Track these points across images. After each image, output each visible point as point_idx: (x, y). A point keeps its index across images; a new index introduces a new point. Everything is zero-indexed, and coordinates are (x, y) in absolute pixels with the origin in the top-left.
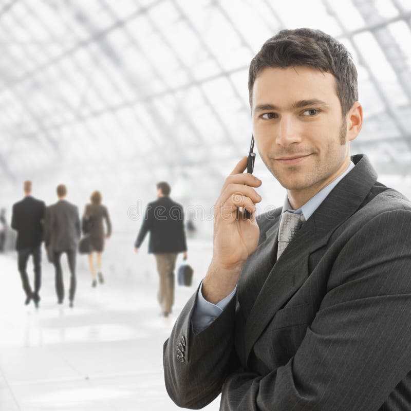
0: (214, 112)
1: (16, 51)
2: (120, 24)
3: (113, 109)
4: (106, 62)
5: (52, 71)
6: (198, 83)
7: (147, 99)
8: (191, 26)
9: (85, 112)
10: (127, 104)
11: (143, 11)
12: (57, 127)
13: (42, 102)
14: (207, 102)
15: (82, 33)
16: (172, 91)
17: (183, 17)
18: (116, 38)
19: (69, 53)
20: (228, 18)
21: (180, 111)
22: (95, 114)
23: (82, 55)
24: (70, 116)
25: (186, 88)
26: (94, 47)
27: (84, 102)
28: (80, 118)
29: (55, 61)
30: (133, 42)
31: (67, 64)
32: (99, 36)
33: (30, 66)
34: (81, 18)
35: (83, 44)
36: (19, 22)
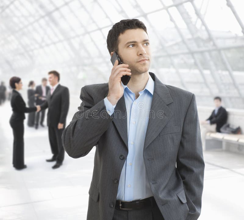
0: (95, 44)
1: (15, 20)
2: (57, 9)
3: (54, 43)
4: (52, 24)
5: (30, 28)
6: (89, 33)
7: (68, 39)
8: (86, 10)
9: (43, 44)
10: (60, 41)
11: (66, 4)
12: (32, 50)
13: (26, 40)
14: (92, 40)
15: (42, 13)
16: (78, 36)
17: (83, 6)
18: (56, 15)
19: (37, 21)
20: (101, 7)
21: (81, 44)
22: (47, 45)
23: (42, 22)
24: (37, 46)
25: (84, 35)
26: (47, 18)
27: (43, 41)
28: (41, 47)
29: (31, 24)
30: (62, 16)
31: (36, 25)
32: (49, 14)
33: (21, 26)
34: (42, 6)
35: (43, 17)
36: (17, 8)
